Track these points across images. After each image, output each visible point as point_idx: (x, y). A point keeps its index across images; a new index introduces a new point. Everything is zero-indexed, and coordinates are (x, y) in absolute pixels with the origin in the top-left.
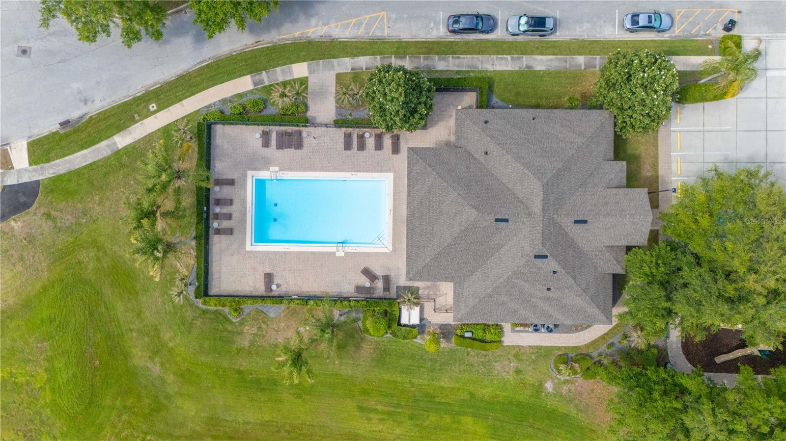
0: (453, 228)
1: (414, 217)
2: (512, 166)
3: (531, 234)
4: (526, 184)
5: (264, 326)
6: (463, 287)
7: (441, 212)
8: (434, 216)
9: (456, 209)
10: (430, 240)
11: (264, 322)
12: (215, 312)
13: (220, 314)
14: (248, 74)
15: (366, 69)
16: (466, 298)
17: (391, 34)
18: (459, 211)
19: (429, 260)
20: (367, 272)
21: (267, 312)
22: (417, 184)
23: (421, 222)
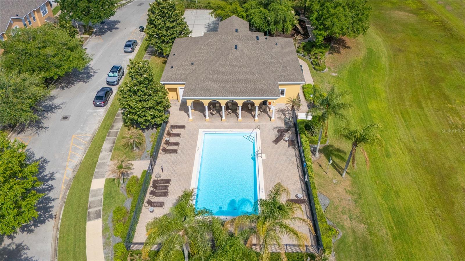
0: (241, 67)
1: (234, 92)
2: (202, 50)
3: (244, 40)
4: (214, 43)
5: (340, 209)
6: (281, 76)
7: (230, 75)
8: (233, 78)
9: (228, 65)
10: (250, 81)
11: (336, 208)
12: (336, 252)
13: (338, 247)
14: (86, 223)
15: (114, 143)
16: (288, 74)
17: (92, 133)
18: (230, 63)
19: (264, 82)
20: (277, 141)
21: (325, 205)
22: (210, 90)
23: (237, 87)
